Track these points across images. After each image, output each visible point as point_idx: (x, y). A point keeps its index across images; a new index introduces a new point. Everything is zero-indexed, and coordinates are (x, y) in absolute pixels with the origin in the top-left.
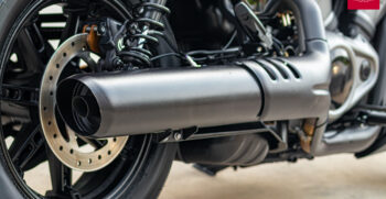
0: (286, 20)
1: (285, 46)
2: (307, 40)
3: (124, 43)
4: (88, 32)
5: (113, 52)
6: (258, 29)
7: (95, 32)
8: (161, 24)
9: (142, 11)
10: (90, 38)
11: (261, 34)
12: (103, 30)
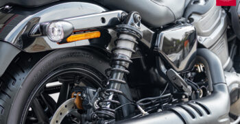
0: (200, 68)
1: (200, 86)
2: (214, 84)
3: (98, 104)
4: (75, 97)
5: (91, 109)
6: (182, 84)
7: (79, 97)
8: (120, 92)
9: (108, 83)
10: (76, 101)
11: (184, 88)
12: (84, 95)
